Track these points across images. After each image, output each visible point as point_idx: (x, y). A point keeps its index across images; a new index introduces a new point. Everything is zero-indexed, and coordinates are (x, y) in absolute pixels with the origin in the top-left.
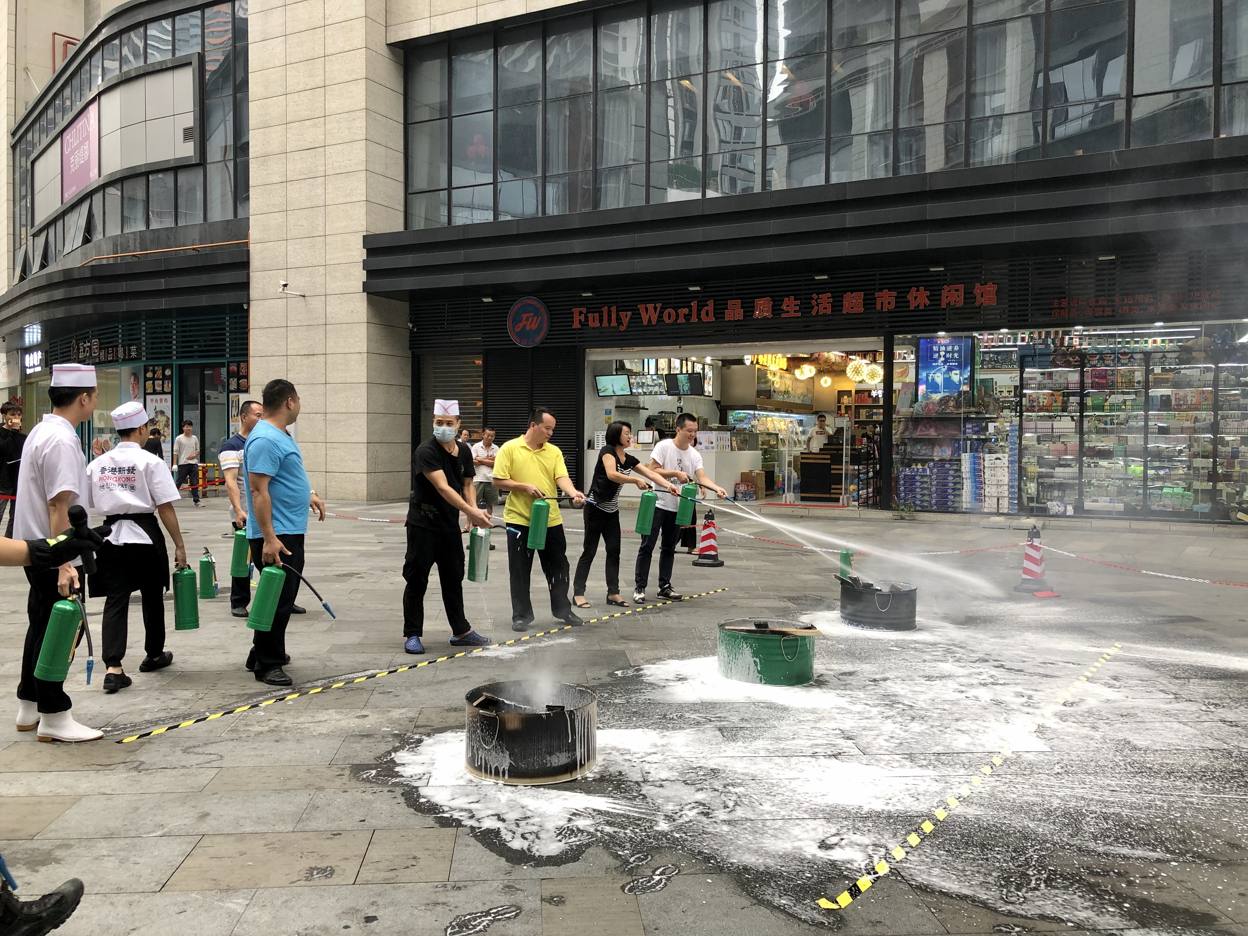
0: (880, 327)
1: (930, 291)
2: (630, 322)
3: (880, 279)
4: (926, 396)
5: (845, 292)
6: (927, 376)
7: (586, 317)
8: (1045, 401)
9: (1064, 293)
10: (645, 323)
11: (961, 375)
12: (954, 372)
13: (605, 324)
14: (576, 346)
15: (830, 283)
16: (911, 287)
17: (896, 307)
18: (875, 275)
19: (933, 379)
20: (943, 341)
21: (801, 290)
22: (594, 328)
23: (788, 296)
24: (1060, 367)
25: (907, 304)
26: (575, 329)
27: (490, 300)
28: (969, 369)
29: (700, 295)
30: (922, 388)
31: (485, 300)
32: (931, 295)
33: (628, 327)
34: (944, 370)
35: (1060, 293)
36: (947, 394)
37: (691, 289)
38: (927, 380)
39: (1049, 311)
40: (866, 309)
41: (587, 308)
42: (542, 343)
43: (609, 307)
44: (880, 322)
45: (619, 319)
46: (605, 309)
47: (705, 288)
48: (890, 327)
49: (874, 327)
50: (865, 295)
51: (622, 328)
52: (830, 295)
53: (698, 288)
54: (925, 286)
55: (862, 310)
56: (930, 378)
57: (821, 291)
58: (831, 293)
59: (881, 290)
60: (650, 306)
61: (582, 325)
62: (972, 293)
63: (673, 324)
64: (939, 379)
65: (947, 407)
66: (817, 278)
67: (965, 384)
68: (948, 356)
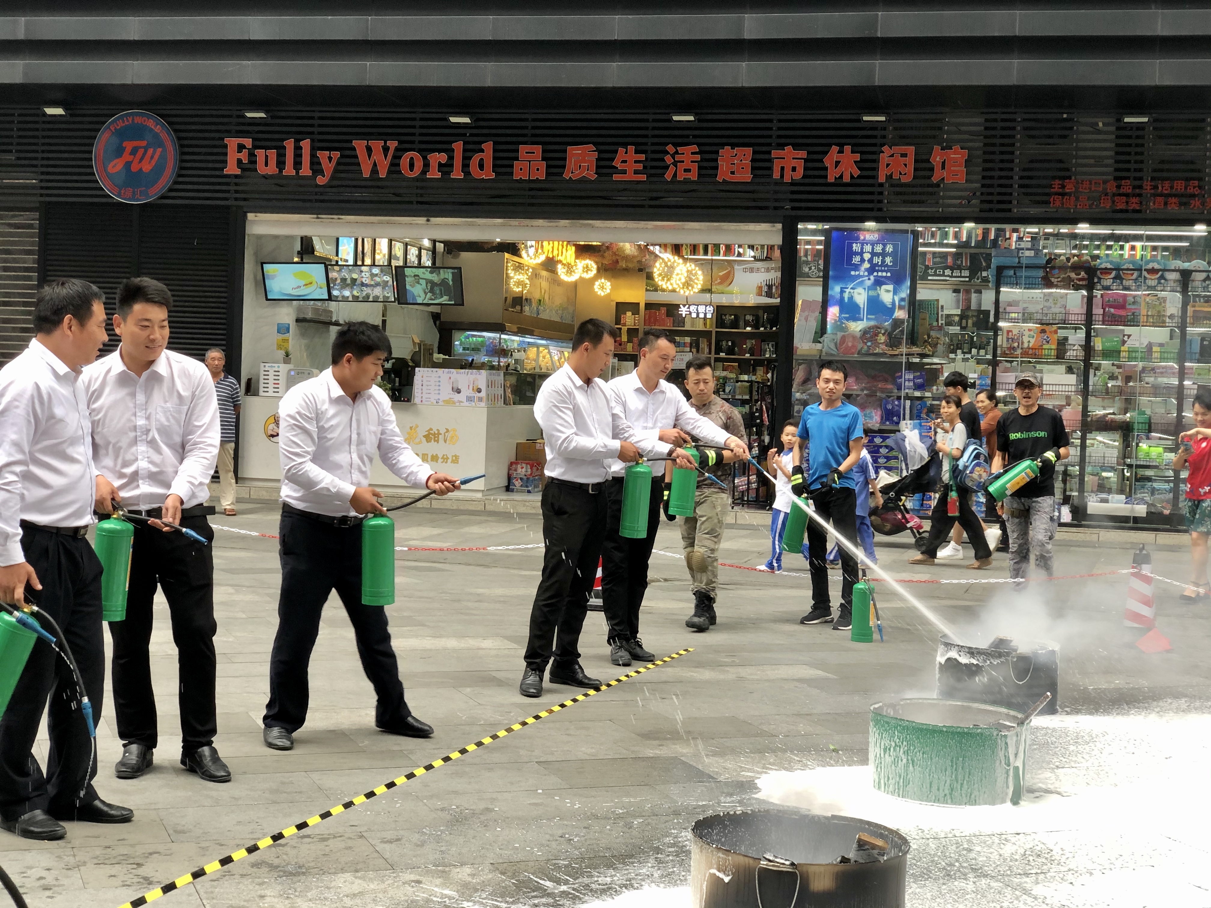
0: (776, 208)
1: (862, 153)
2: (336, 171)
3: (780, 129)
4: (839, 326)
5: (723, 145)
6: (842, 291)
7: (252, 155)
8: (1032, 341)
9: (1068, 170)
10: (366, 174)
11: (895, 293)
12: (884, 287)
13: (289, 170)
14: (228, 207)
15: (696, 129)
16: (830, 145)
17: (804, 177)
18: (771, 121)
19: (851, 298)
20: (869, 237)
21: (646, 136)
22: (265, 177)
23: (625, 145)
24: (1057, 287)
25: (822, 173)
26: (228, 176)
27: (59, 111)
28: (908, 283)
29: (468, 132)
30: (833, 311)
31: (50, 111)
32: (862, 161)
33: (333, 178)
34: (869, 283)
35: (1061, 170)
36: (872, 323)
37: (453, 120)
38: (842, 298)
39: (1045, 198)
40: (755, 176)
41: (254, 140)
42: (163, 197)
43: (297, 141)
44: (776, 200)
45: (315, 164)
46: (289, 145)
47: (478, 120)
48: (793, 208)
49: (766, 208)
50: (754, 153)
51: (321, 180)
52: (696, 149)
53: (466, 120)
54: (853, 145)
55: (748, 177)
56: (846, 296)
57: (680, 140)
58: (699, 145)
59: (781, 146)
60: (377, 145)
61: (243, 170)
62: (928, 161)
63: (416, 179)
64: (861, 297)
65: (877, 344)
66: (675, 118)
67: (901, 308)
68: (876, 260)
